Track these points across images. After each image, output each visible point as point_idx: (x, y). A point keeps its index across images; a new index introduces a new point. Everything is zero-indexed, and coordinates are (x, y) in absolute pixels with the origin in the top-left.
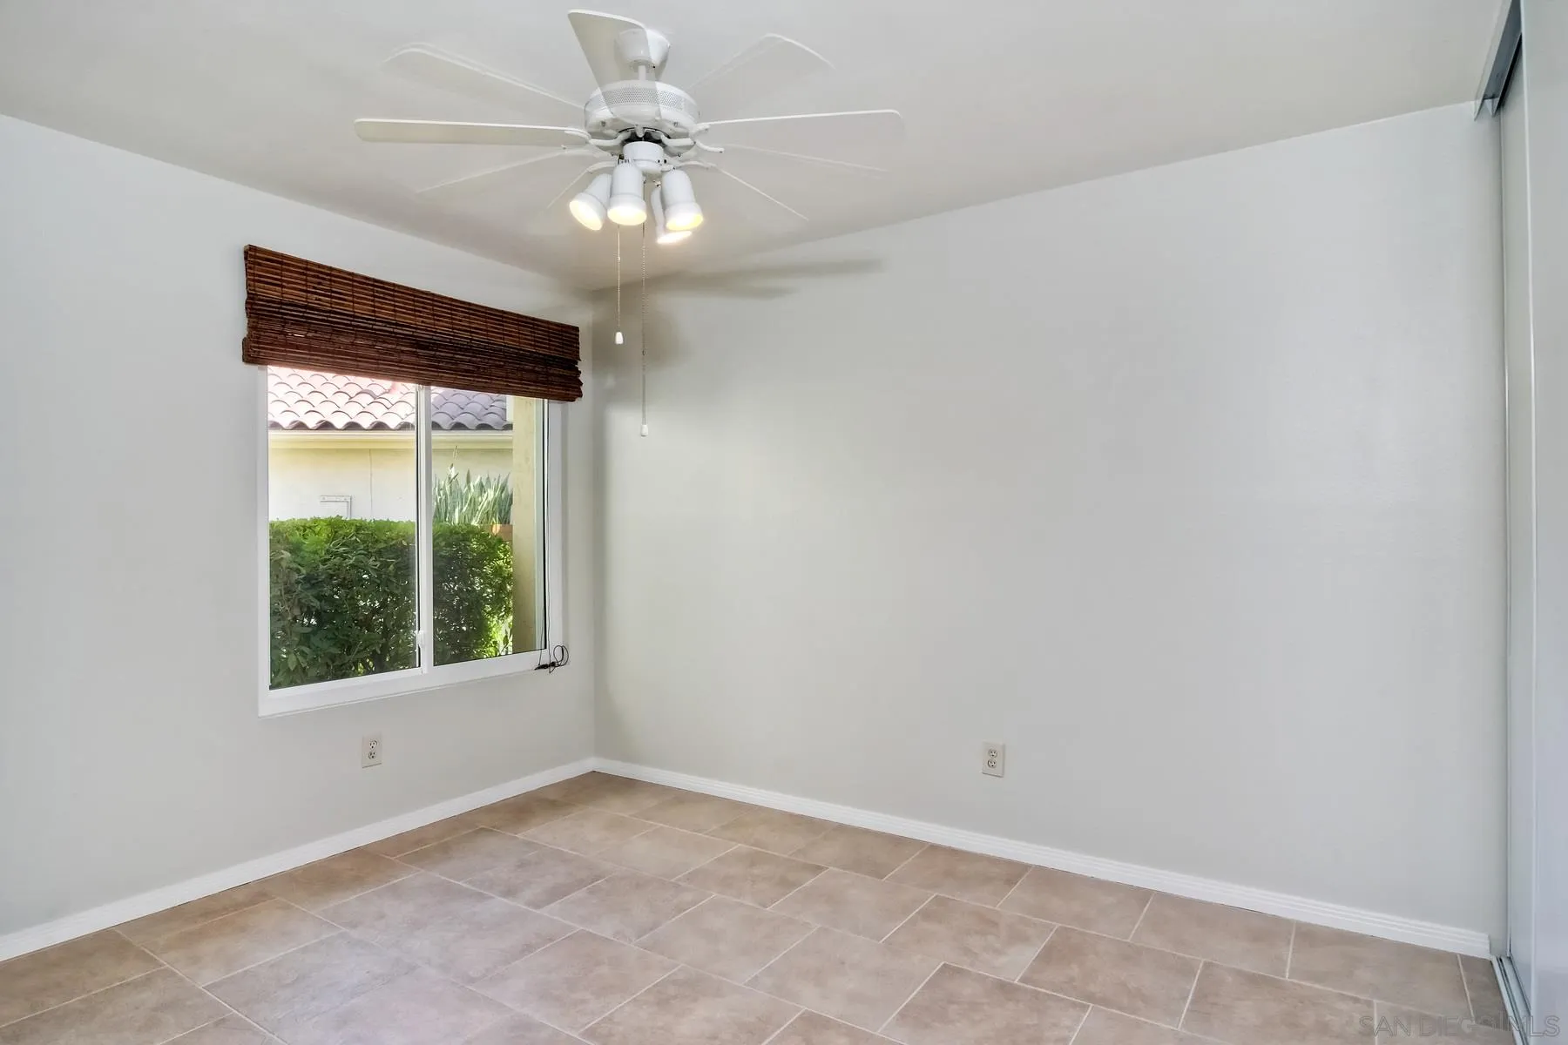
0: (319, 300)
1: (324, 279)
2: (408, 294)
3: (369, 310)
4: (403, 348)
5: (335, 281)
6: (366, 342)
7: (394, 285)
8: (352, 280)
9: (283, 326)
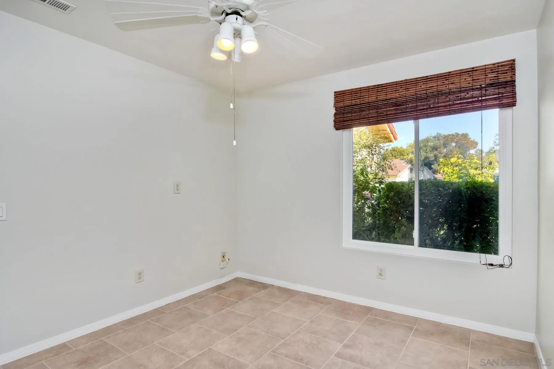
0: (356, 101)
1: (358, 93)
2: (394, 85)
3: (375, 98)
4: (390, 109)
5: (362, 92)
6: (373, 111)
7: (387, 84)
8: (368, 89)
9: (343, 115)
